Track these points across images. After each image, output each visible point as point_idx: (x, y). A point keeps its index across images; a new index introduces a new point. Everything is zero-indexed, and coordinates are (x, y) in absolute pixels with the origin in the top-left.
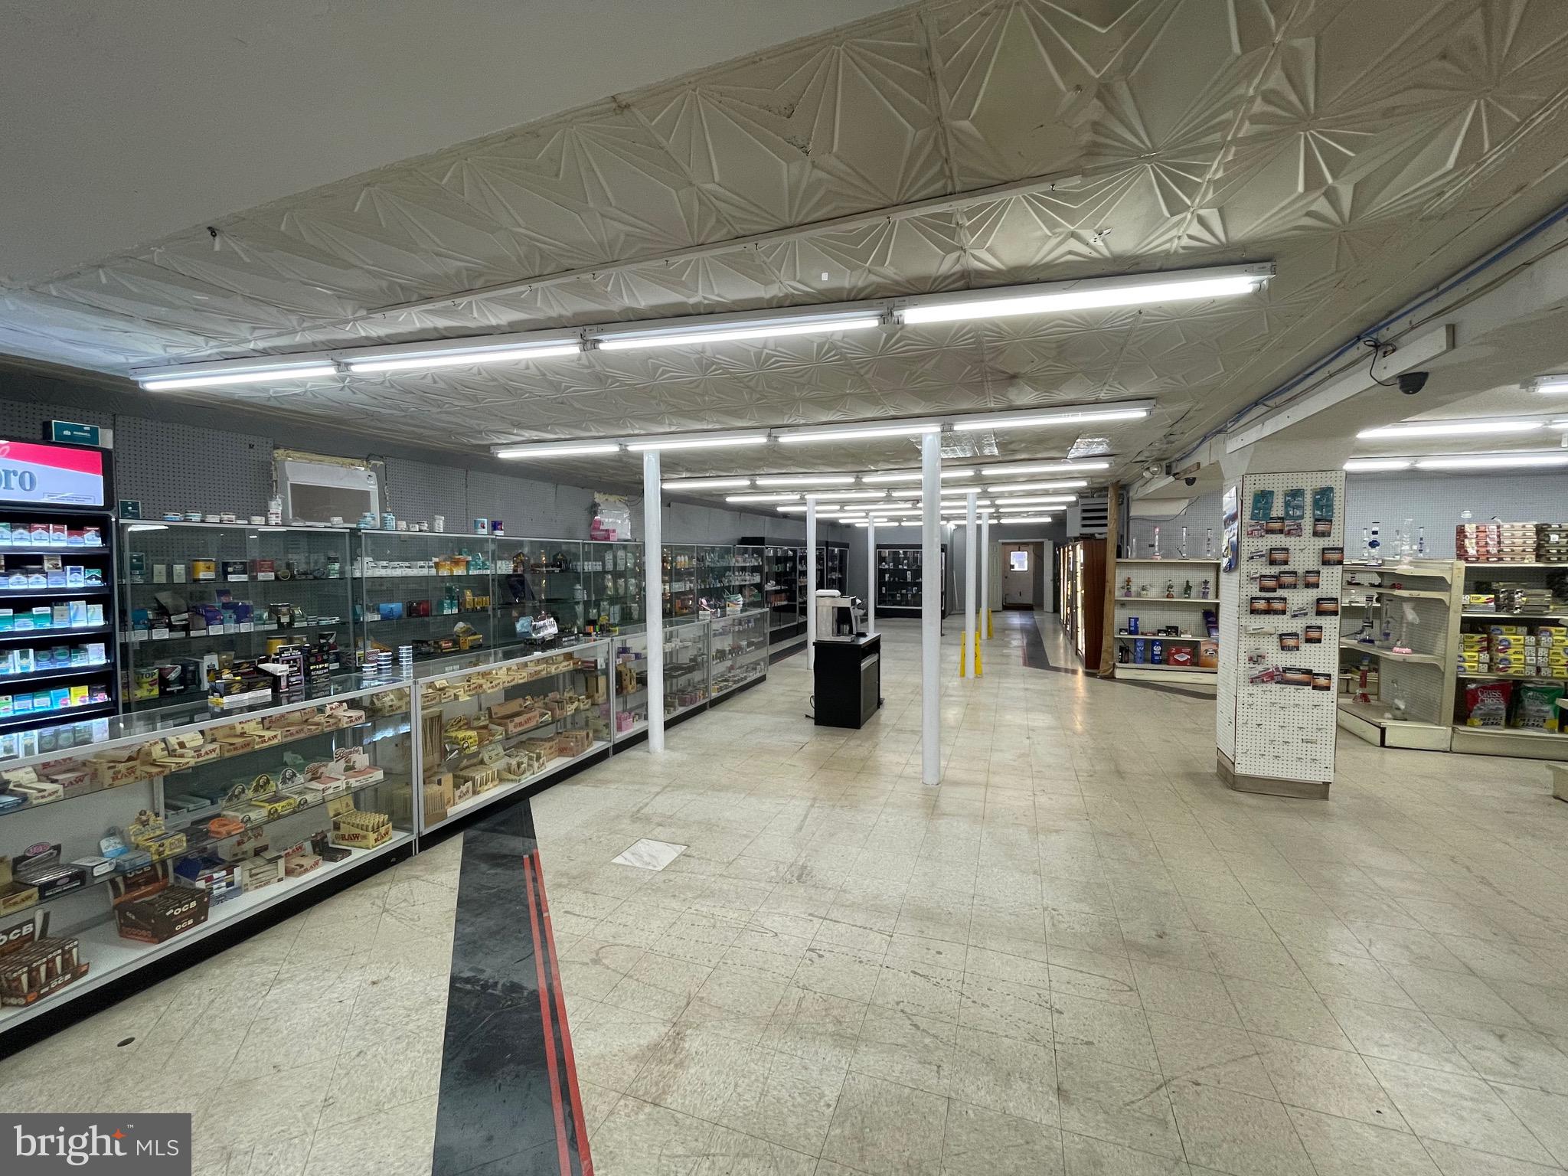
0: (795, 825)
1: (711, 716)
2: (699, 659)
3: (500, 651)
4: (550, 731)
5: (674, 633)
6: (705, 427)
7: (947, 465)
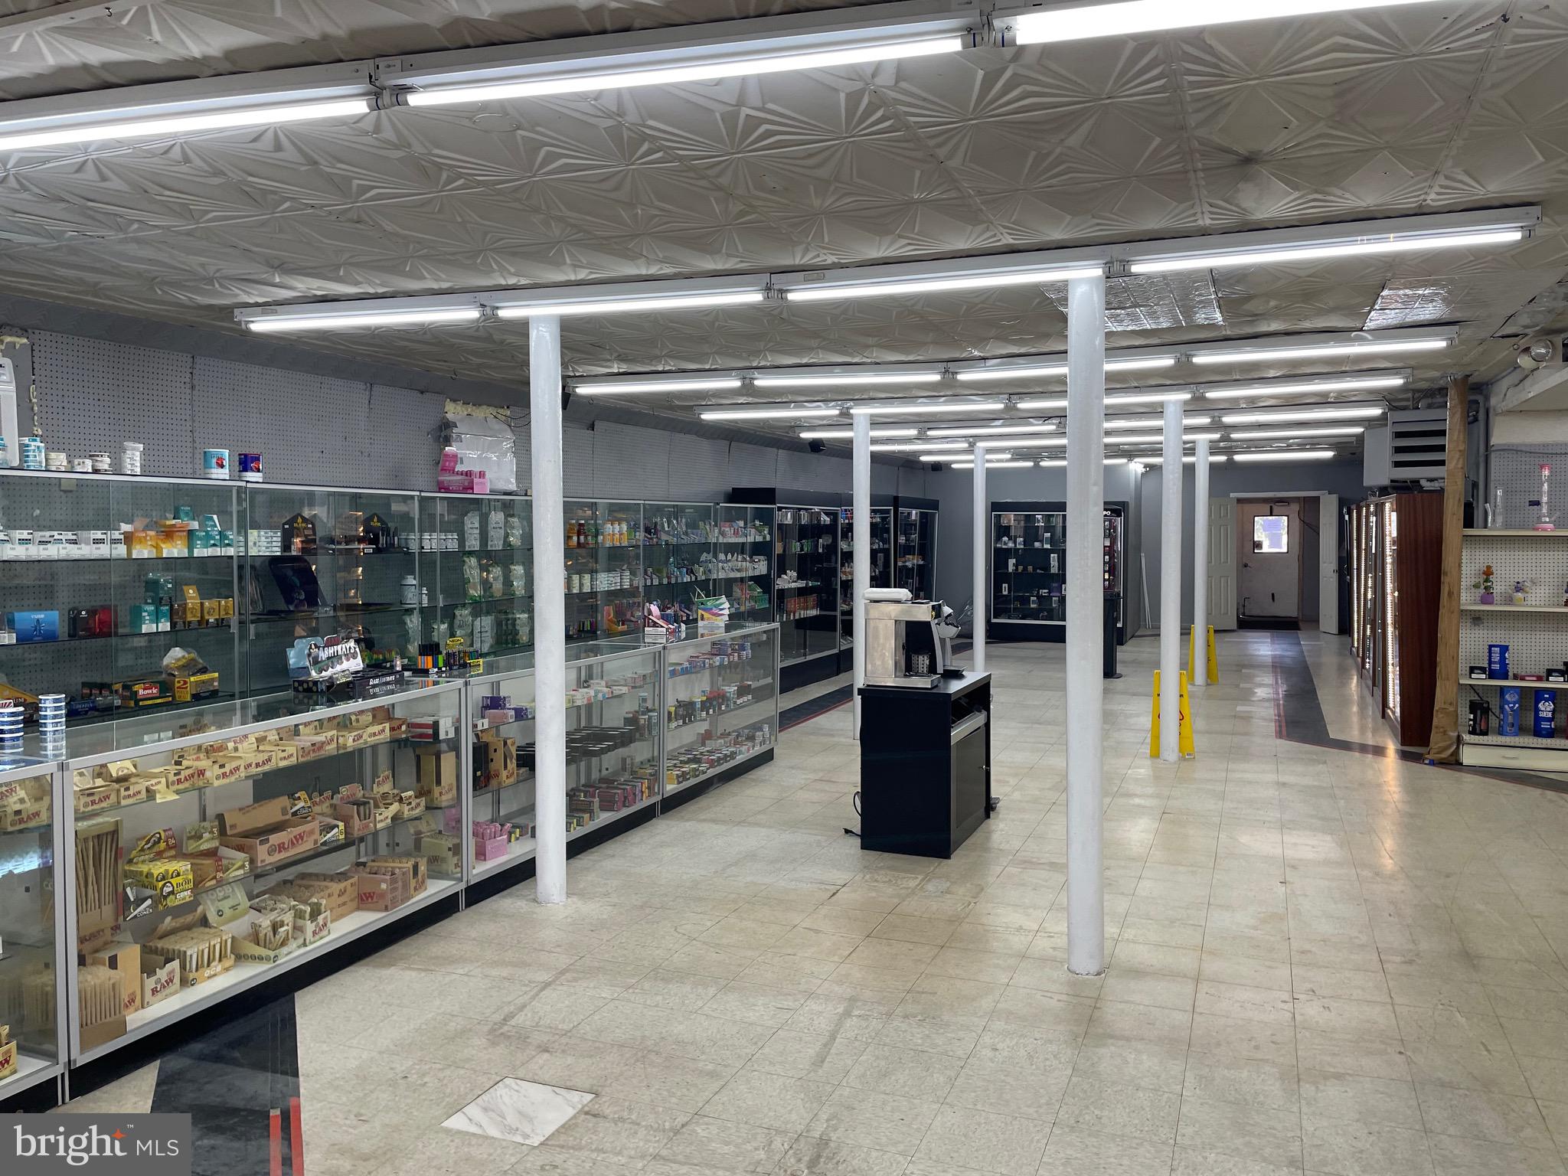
0: (811, 1052)
1: (663, 828)
2: (643, 719)
3: (252, 702)
4: (343, 861)
5: (596, 670)
6: (644, 271)
7: (1116, 346)
